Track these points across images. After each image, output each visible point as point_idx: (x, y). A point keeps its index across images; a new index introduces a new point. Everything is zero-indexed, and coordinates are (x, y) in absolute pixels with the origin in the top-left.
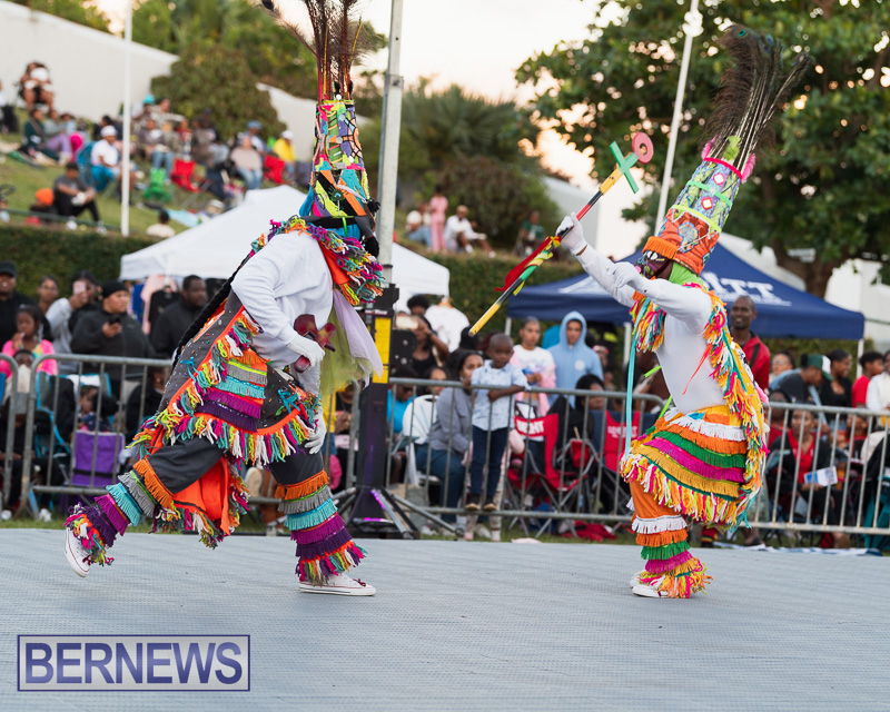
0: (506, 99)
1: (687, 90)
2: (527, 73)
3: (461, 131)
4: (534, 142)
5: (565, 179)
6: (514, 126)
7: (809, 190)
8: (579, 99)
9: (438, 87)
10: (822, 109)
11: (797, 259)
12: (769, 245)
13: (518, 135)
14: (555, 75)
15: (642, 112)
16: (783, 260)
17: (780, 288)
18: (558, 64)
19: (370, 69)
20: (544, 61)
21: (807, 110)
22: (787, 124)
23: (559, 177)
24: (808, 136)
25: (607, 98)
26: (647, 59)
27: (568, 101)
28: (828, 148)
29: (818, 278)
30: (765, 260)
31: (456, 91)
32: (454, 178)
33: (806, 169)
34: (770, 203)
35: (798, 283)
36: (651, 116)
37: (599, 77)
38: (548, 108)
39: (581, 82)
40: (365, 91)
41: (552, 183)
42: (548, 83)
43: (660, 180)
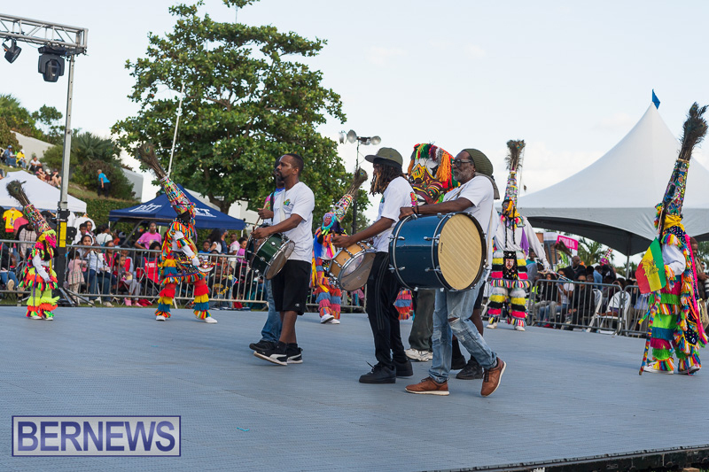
0: (108, 138)
1: (177, 136)
2: (115, 129)
3: (90, 150)
4: (119, 156)
5: (130, 169)
6: (111, 149)
7: (222, 174)
8: (136, 140)
9: (82, 133)
10: (227, 144)
11: (217, 200)
12: (207, 195)
13: (113, 153)
14: (126, 130)
15: (160, 144)
16: (212, 200)
17: (212, 211)
18: (127, 125)
19: (55, 126)
20: (122, 125)
21: (222, 145)
22: (214, 150)
23: (127, 168)
24: (222, 154)
25: (147, 139)
26: (162, 125)
27: (131, 139)
28: (230, 159)
29: (225, 207)
30: (206, 200)
31: (88, 135)
32: (87, 168)
33: (221, 167)
34: (208, 179)
35: (219, 209)
36: (163, 146)
37: (143, 131)
38: (123, 142)
39: (137, 133)
40: (53, 134)
41: (125, 170)
42: (124, 133)
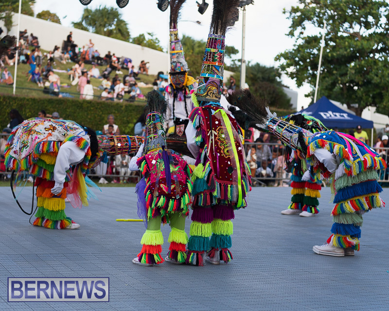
0: (272, 66)
1: (322, 62)
2: (277, 59)
3: (260, 75)
4: (280, 78)
5: (288, 87)
6: (274, 73)
7: (356, 88)
8: (292, 65)
9: (253, 63)
10: (359, 65)
11: (353, 107)
12: (346, 103)
13: (275, 76)
14: (285, 59)
15: (309, 68)
16: (349, 107)
17: (349, 115)
18: (285, 56)
19: (234, 59)
20: (282, 55)
21: (355, 65)
22: (349, 69)
23: (286, 87)
24: (355, 73)
25: (299, 65)
26: (310, 53)
27: (288, 65)
28: (361, 76)
29: (359, 111)
30: (344, 107)
31: (258, 65)
32: (258, 88)
33: (355, 82)
34: (345, 92)
35: (354, 113)
36: (311, 69)
37: (297, 59)
38: (283, 68)
39: (292, 61)
40: (233, 65)
41: (285, 89)
42: (283, 61)
43: (315, 86)
